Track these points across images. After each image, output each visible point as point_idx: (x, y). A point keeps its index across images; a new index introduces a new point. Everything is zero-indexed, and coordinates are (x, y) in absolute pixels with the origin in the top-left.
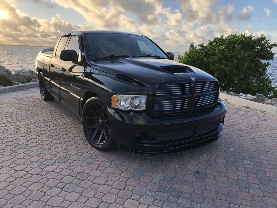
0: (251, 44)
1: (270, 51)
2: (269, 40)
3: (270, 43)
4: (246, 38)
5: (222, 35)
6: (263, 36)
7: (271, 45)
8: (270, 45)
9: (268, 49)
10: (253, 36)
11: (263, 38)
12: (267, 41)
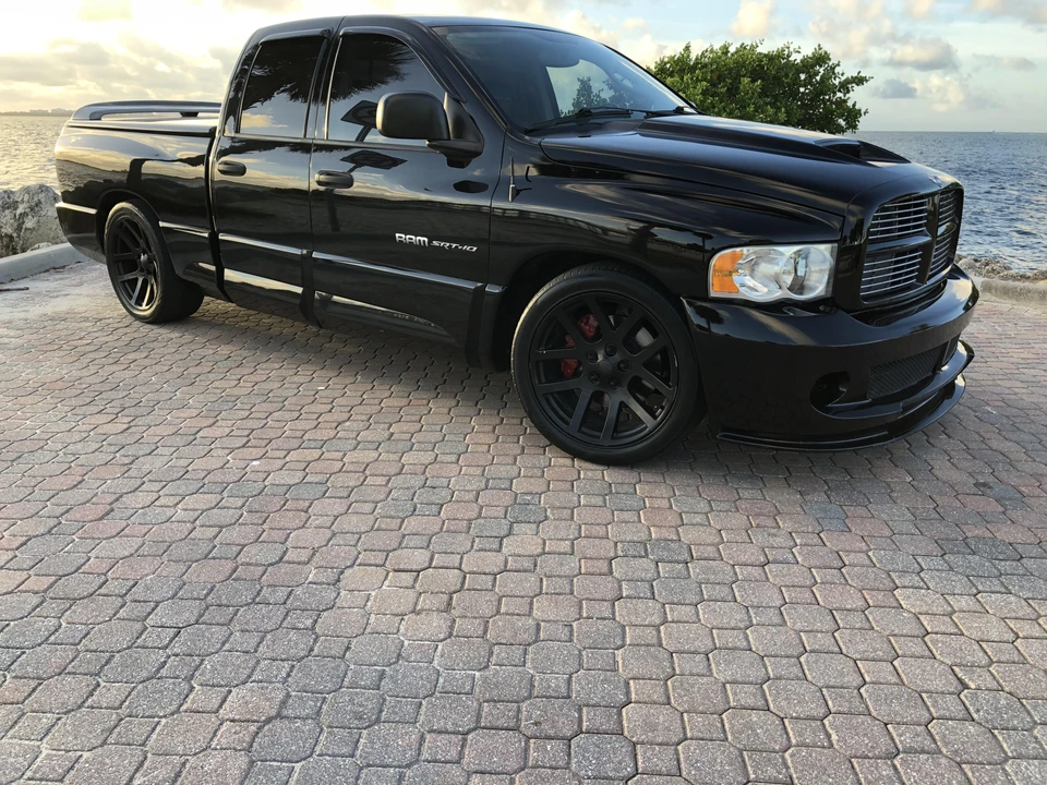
0: (787, 76)
1: (845, 101)
2: (838, 65)
3: (843, 74)
4: (771, 58)
5: (687, 48)
6: (820, 49)
7: (848, 81)
8: (843, 78)
9: (839, 95)
10: (791, 50)
11: (821, 58)
12: (833, 69)
